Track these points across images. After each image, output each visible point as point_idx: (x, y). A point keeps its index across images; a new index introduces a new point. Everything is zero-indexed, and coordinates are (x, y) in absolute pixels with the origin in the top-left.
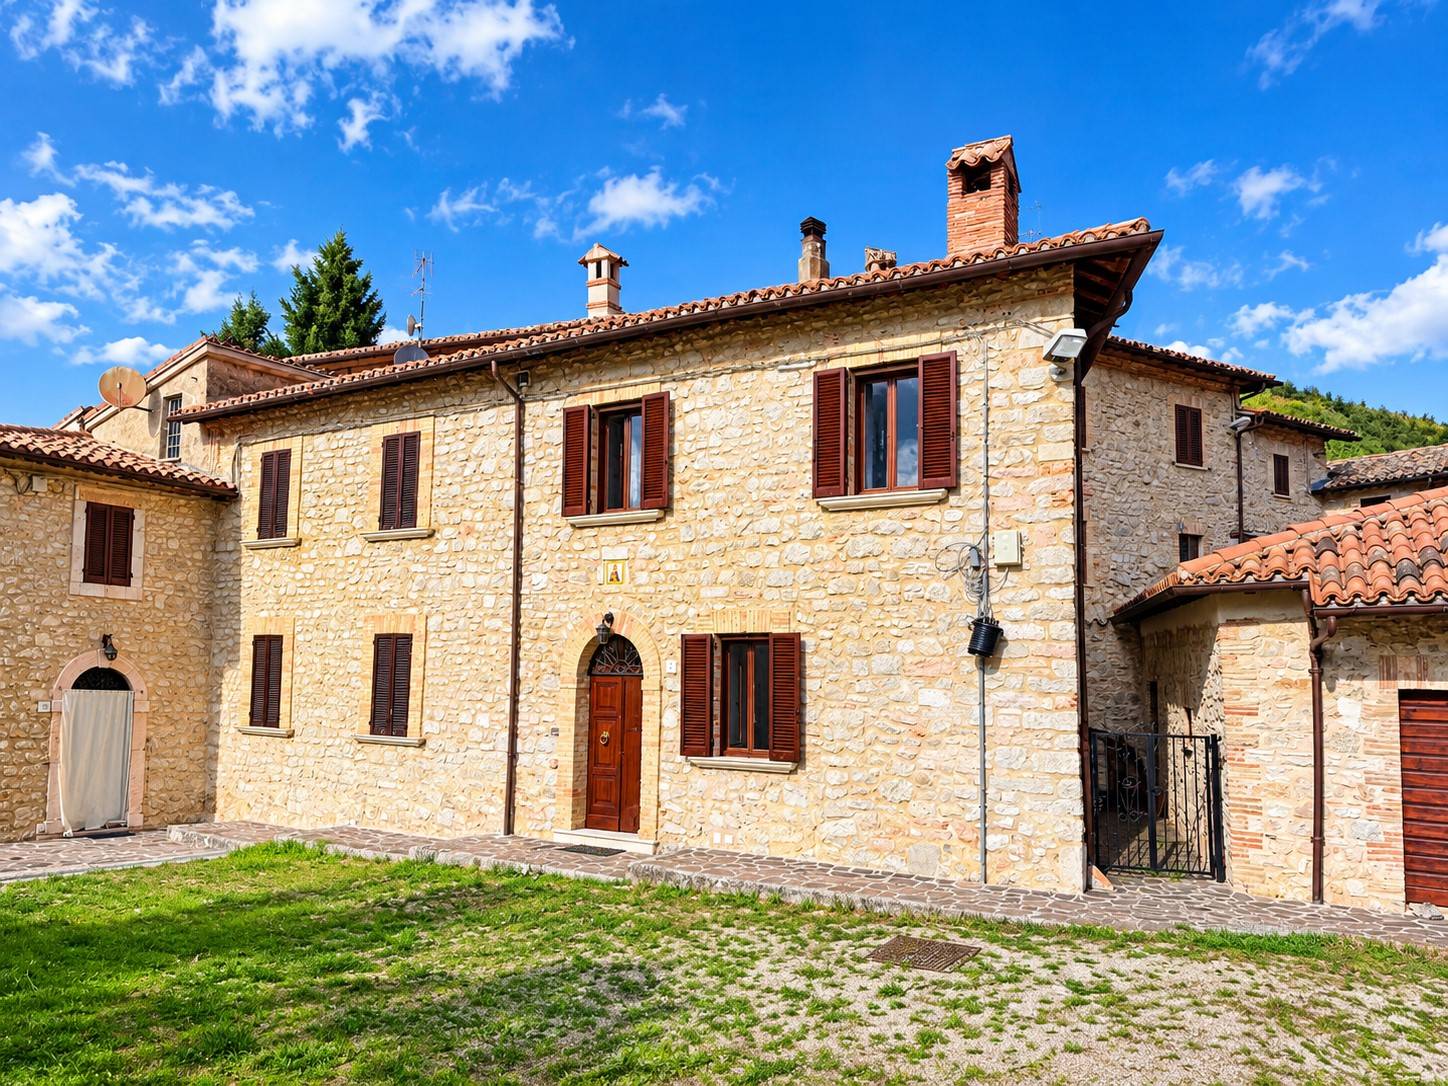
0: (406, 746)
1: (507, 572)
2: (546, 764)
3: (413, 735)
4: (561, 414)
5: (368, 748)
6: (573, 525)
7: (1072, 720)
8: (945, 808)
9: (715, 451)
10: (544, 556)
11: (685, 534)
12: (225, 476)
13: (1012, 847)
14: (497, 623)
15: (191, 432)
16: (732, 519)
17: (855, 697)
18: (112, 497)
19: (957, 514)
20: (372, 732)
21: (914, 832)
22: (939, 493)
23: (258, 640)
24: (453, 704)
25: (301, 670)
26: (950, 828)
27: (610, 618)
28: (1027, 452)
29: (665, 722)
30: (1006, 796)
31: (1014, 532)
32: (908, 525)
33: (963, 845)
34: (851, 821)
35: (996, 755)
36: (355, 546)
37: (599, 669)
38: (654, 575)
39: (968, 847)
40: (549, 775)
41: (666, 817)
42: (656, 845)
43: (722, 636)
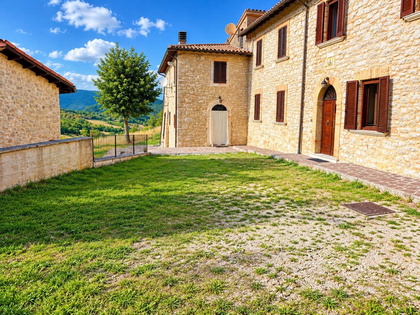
0: (283, 125)
2: (309, 131)
3: (284, 122)
4: (317, 8)
5: (276, 126)
6: (319, 48)
9: (366, 6)
10: (312, 59)
11: (352, 43)
12: (250, 50)
18: (220, 59)
20: (277, 121)
23: (256, 96)
24: (292, 112)
25: (264, 104)
27: (328, 79)
29: (342, 116)
34: (408, 156)
36: (274, 65)
37: (326, 99)
38: (341, 61)
40: (310, 135)
41: (342, 151)
42: (338, 160)
43: (363, 81)
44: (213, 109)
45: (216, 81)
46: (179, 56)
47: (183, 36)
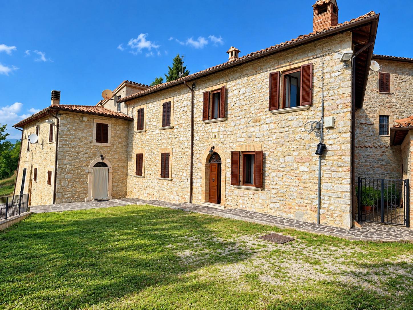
0: (169, 180)
1: (189, 137)
2: (199, 186)
3: (170, 178)
4: (203, 94)
5: (160, 180)
6: (205, 123)
7: (348, 175)
8: (306, 201)
9: (242, 100)
10: (199, 132)
11: (232, 124)
12: (130, 115)
13: (327, 213)
14: (187, 150)
15: (123, 104)
16: (246, 119)
17: (281, 169)
18: (102, 121)
19: (313, 112)
20: (161, 177)
21: (297, 208)
22: (307, 107)
23: (137, 155)
24: (178, 170)
25: (147, 162)
26: (308, 207)
27: (213, 148)
28: (336, 92)
29: (227, 175)
30: (326, 198)
31: (331, 117)
32: (297, 117)
33: (312, 212)
34: (279, 204)
35: (323, 186)
36: (157, 131)
37: (211, 161)
38: (225, 136)
39: (313, 213)
40: (200, 189)
41: (227, 200)
42: (225, 207)
43: (243, 152)
44: (94, 166)
45: (98, 140)
46: (61, 115)
47: (56, 95)
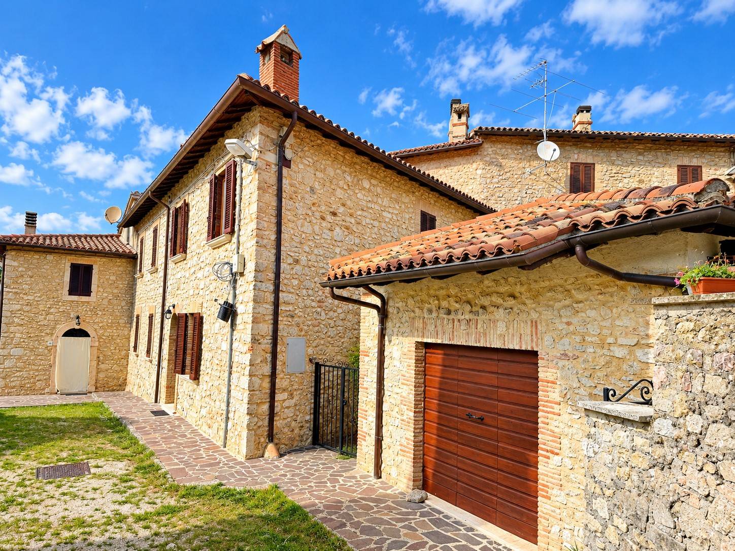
0: (150, 362)
3: (151, 358)
18: (83, 260)
20: (147, 356)
23: (137, 316)
27: (173, 306)
35: (233, 378)
42: (174, 413)
43: (191, 314)
45: (71, 292)
46: (9, 252)
